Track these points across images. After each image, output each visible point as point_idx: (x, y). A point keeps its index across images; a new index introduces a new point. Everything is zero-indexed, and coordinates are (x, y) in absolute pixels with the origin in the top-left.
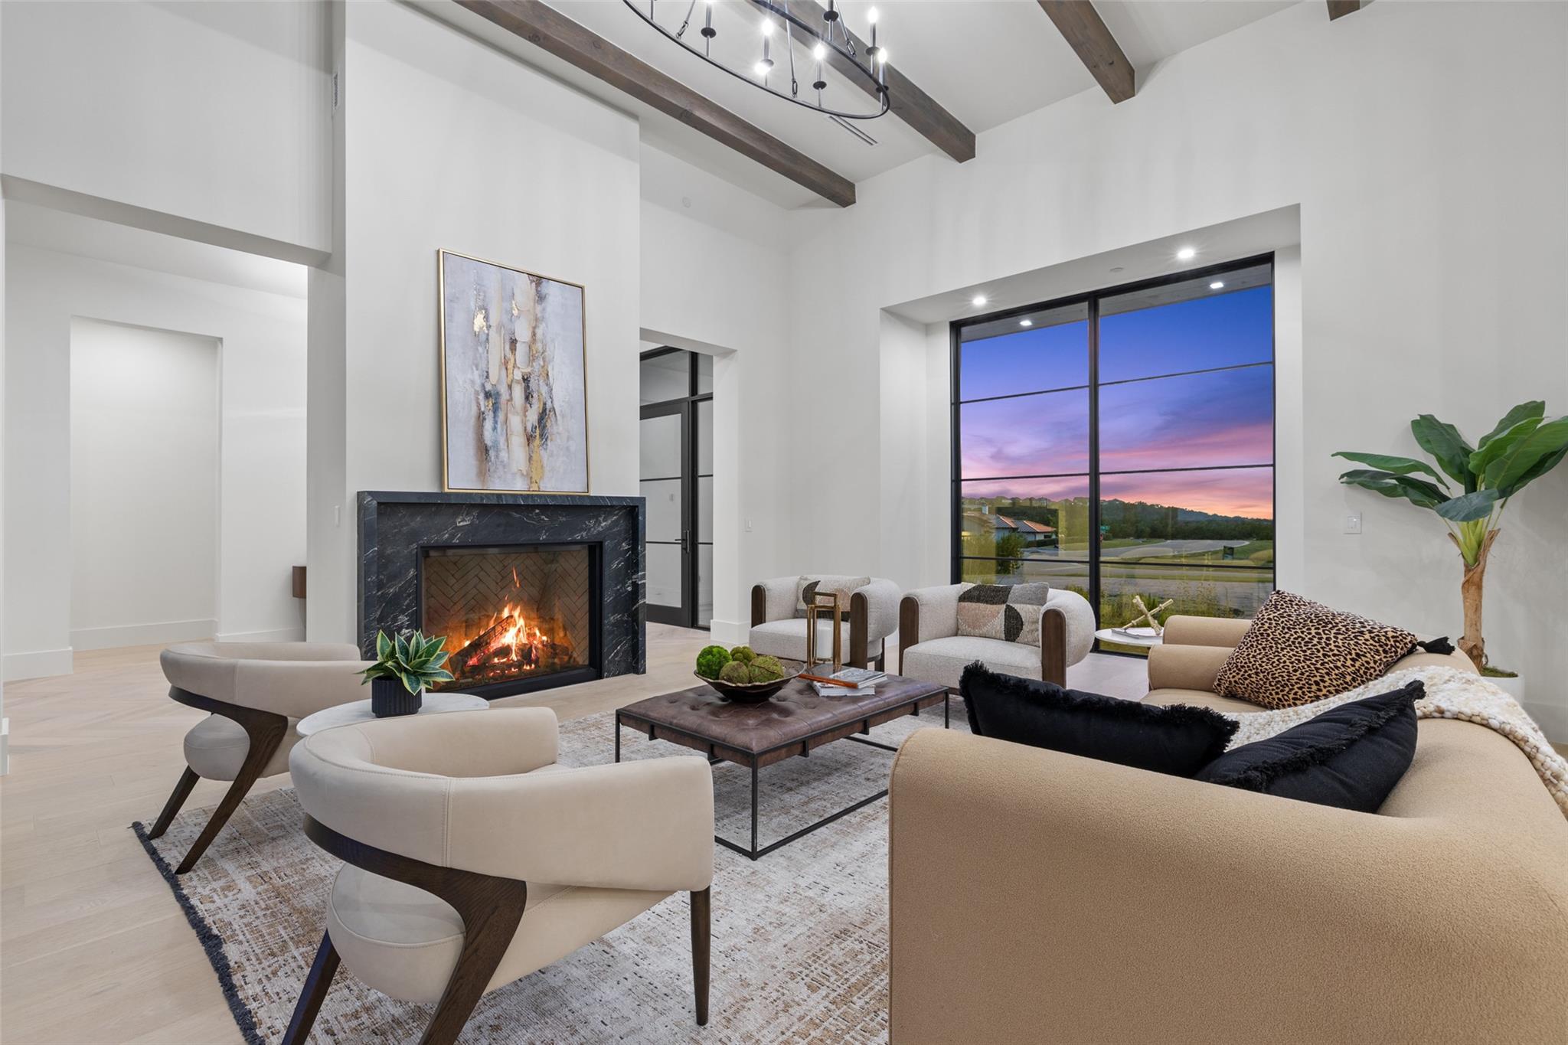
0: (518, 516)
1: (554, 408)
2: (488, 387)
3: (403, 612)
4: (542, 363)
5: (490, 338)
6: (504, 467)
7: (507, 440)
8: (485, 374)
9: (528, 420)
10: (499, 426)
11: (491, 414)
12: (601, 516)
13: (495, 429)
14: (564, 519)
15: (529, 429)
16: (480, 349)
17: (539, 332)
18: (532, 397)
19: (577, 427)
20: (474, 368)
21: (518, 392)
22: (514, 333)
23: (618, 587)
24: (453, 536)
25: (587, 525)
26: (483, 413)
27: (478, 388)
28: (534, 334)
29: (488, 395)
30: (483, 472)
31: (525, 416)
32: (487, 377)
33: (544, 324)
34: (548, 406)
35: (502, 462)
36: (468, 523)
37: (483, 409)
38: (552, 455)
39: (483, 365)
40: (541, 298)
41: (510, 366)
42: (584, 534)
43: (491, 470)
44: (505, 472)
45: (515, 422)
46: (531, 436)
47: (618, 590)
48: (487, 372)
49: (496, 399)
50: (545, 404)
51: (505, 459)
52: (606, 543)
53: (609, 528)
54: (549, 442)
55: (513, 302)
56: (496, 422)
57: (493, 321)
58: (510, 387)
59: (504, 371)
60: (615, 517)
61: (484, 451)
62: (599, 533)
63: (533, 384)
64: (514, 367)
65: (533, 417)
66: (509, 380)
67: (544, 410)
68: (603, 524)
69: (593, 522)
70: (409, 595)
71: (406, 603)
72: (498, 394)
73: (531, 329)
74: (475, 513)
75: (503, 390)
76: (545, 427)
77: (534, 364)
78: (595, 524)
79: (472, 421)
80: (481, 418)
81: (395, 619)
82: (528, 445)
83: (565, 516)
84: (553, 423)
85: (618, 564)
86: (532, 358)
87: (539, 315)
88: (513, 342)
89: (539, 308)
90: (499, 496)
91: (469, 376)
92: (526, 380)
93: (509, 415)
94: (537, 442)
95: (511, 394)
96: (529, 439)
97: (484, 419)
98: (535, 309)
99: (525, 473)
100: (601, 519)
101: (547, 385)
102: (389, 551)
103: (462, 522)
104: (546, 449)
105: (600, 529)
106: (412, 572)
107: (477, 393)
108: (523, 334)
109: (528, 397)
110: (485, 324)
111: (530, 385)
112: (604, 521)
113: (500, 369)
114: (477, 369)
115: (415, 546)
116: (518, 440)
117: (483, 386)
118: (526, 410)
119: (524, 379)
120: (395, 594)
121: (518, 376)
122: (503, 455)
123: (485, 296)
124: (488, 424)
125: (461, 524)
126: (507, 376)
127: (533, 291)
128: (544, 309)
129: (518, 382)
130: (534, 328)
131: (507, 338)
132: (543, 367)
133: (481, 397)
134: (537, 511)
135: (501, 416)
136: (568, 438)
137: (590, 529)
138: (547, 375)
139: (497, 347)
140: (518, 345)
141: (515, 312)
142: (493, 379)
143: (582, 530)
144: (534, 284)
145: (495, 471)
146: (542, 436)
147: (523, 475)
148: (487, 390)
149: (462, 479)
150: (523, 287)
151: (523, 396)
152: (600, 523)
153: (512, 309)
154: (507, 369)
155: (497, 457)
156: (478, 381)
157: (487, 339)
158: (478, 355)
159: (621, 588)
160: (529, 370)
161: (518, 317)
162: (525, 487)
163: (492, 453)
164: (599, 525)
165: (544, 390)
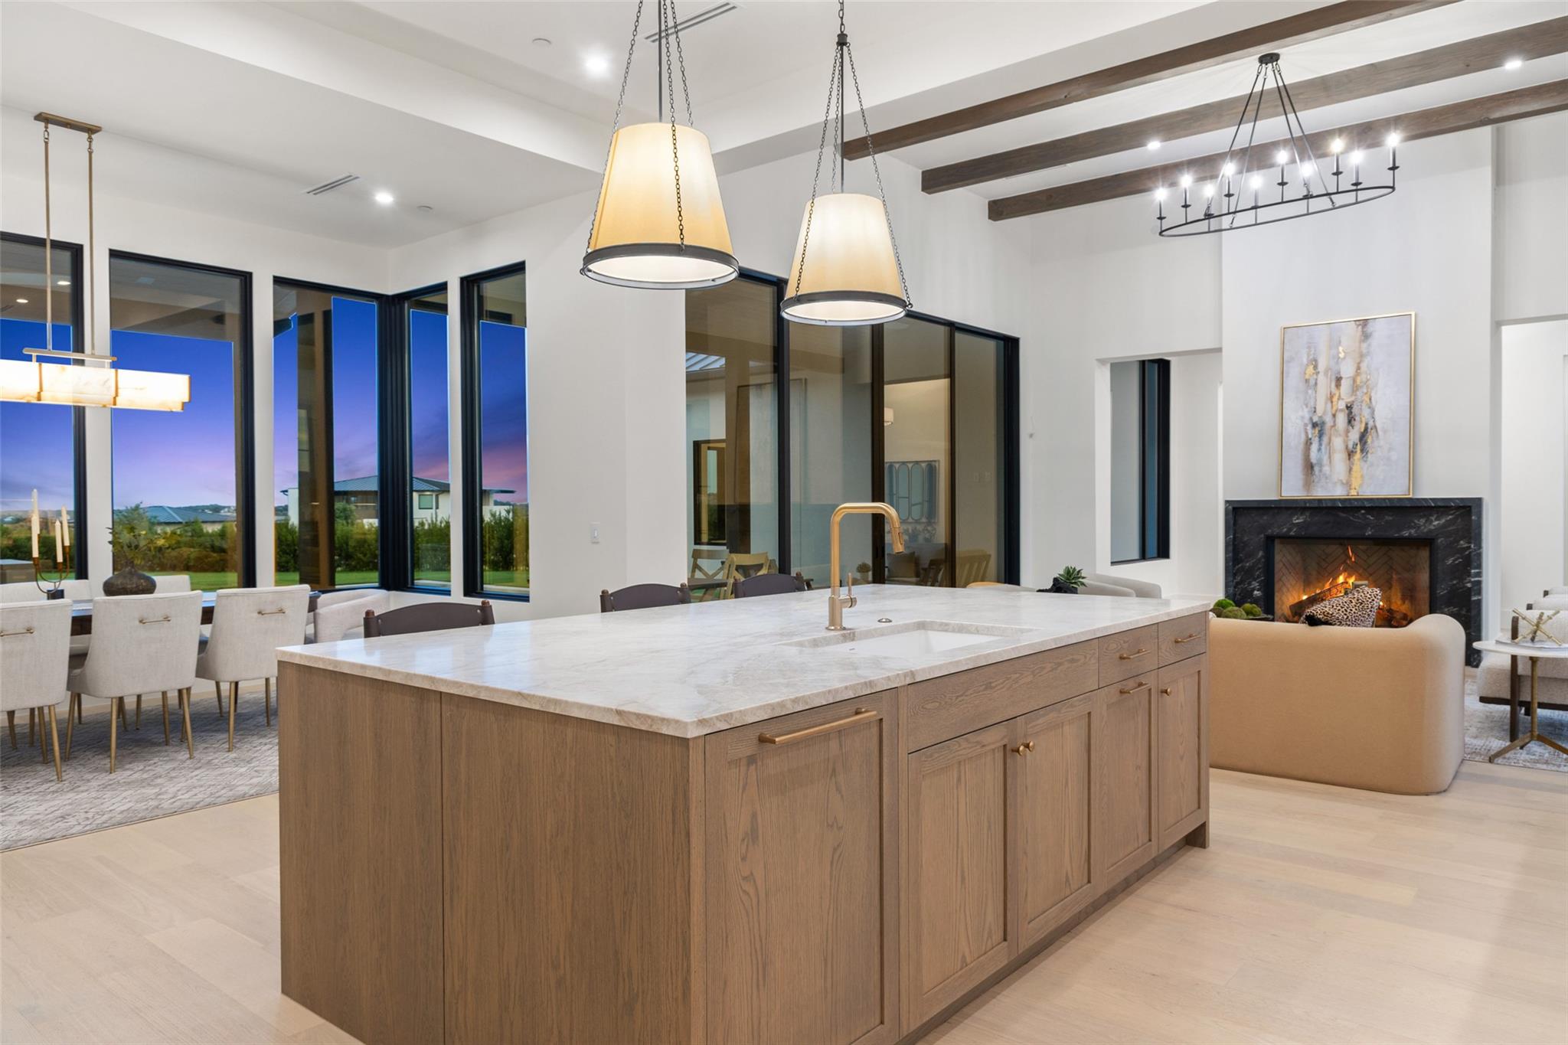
0: (1344, 515)
1: (1375, 427)
2: (1315, 419)
3: (1255, 580)
4: (1365, 391)
5: (1318, 382)
6: (1327, 478)
7: (1330, 457)
8: (1313, 409)
9: (1350, 440)
10: (1323, 447)
11: (1317, 439)
12: (1433, 516)
13: (1319, 450)
14: (1391, 518)
15: (1350, 446)
16: (1310, 392)
17: (1364, 366)
18: (1355, 420)
19: (1401, 438)
20: (1304, 407)
21: (1342, 419)
22: (1339, 373)
23: (1455, 582)
24: (1290, 530)
25: (1415, 524)
26: (1310, 439)
27: (1307, 421)
28: (1359, 368)
29: (1315, 425)
30: (1308, 483)
31: (1347, 436)
32: (1315, 412)
33: (1369, 358)
34: (1371, 424)
35: (1325, 474)
36: (1302, 521)
37: (1310, 436)
38: (1372, 465)
39: (1312, 404)
40: (1366, 336)
41: (1335, 399)
42: (1413, 531)
43: (1316, 481)
44: (1327, 483)
45: (1338, 443)
46: (1352, 451)
47: (1454, 585)
48: (1315, 408)
49: (1321, 427)
50: (1367, 424)
51: (1328, 473)
52: (1439, 541)
53: (1444, 526)
54: (1369, 455)
55: (1341, 349)
56: (1320, 445)
57: (1321, 367)
58: (1334, 416)
59: (1329, 404)
60: (1450, 517)
61: (1309, 467)
62: (1430, 531)
63: (1355, 410)
64: (1338, 399)
65: (1354, 436)
66: (1335, 408)
67: (1366, 429)
68: (1436, 523)
69: (1423, 521)
70: (1259, 569)
71: (1258, 573)
72: (1323, 423)
73: (1356, 365)
74: (1308, 514)
75: (1328, 419)
76: (1366, 442)
77: (1358, 393)
78: (1425, 523)
79: (1302, 446)
80: (1308, 443)
81: (1250, 584)
82: (1349, 459)
83: (1392, 516)
84: (1375, 439)
85: (1454, 561)
86: (1355, 388)
87: (1364, 351)
88: (1339, 380)
89: (1364, 345)
90: (1320, 501)
91: (1300, 413)
92: (1349, 407)
93: (1333, 438)
94: (1358, 456)
95: (1335, 422)
96: (1350, 454)
97: (1311, 443)
98: (1360, 347)
99: (1344, 481)
100: (1433, 518)
101: (1369, 408)
102: (1246, 539)
103: (1298, 520)
104: (1366, 461)
105: (1432, 528)
106: (1261, 554)
107: (1306, 425)
108: (1347, 370)
109: (1351, 420)
110: (1314, 371)
111: (1353, 410)
112: (1436, 520)
113: (1326, 403)
114: (1307, 407)
115: (1262, 536)
116: (1339, 457)
117: (1311, 419)
118: (1347, 432)
119: (1347, 407)
120: (1249, 567)
121: (1342, 405)
122: (1326, 469)
123: (1315, 351)
124: (1314, 447)
125: (1297, 521)
126: (1332, 407)
127: (1359, 333)
128: (1369, 345)
129: (1341, 410)
130: (1359, 363)
131: (1334, 377)
132: (1366, 393)
133: (1309, 427)
134: (1363, 511)
135: (1325, 439)
136: (1390, 450)
137: (1419, 527)
138: (1370, 399)
139: (1324, 384)
140: (1343, 382)
141: (1342, 355)
142: (1320, 412)
143: (1410, 527)
144: (1360, 327)
145: (1318, 482)
146: (1362, 451)
147: (1343, 483)
148: (1314, 421)
149: (1293, 489)
150: (1352, 333)
151: (1346, 421)
152: (1432, 521)
153: (1339, 353)
154: (1332, 402)
155: (1320, 471)
156: (1307, 416)
157: (1316, 384)
158: (1308, 397)
159: (1457, 583)
160: (1353, 399)
161: (1344, 358)
162: (1345, 493)
163: (1316, 469)
164: (1431, 524)
165: (1366, 412)
